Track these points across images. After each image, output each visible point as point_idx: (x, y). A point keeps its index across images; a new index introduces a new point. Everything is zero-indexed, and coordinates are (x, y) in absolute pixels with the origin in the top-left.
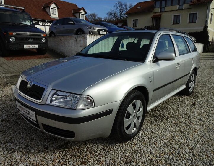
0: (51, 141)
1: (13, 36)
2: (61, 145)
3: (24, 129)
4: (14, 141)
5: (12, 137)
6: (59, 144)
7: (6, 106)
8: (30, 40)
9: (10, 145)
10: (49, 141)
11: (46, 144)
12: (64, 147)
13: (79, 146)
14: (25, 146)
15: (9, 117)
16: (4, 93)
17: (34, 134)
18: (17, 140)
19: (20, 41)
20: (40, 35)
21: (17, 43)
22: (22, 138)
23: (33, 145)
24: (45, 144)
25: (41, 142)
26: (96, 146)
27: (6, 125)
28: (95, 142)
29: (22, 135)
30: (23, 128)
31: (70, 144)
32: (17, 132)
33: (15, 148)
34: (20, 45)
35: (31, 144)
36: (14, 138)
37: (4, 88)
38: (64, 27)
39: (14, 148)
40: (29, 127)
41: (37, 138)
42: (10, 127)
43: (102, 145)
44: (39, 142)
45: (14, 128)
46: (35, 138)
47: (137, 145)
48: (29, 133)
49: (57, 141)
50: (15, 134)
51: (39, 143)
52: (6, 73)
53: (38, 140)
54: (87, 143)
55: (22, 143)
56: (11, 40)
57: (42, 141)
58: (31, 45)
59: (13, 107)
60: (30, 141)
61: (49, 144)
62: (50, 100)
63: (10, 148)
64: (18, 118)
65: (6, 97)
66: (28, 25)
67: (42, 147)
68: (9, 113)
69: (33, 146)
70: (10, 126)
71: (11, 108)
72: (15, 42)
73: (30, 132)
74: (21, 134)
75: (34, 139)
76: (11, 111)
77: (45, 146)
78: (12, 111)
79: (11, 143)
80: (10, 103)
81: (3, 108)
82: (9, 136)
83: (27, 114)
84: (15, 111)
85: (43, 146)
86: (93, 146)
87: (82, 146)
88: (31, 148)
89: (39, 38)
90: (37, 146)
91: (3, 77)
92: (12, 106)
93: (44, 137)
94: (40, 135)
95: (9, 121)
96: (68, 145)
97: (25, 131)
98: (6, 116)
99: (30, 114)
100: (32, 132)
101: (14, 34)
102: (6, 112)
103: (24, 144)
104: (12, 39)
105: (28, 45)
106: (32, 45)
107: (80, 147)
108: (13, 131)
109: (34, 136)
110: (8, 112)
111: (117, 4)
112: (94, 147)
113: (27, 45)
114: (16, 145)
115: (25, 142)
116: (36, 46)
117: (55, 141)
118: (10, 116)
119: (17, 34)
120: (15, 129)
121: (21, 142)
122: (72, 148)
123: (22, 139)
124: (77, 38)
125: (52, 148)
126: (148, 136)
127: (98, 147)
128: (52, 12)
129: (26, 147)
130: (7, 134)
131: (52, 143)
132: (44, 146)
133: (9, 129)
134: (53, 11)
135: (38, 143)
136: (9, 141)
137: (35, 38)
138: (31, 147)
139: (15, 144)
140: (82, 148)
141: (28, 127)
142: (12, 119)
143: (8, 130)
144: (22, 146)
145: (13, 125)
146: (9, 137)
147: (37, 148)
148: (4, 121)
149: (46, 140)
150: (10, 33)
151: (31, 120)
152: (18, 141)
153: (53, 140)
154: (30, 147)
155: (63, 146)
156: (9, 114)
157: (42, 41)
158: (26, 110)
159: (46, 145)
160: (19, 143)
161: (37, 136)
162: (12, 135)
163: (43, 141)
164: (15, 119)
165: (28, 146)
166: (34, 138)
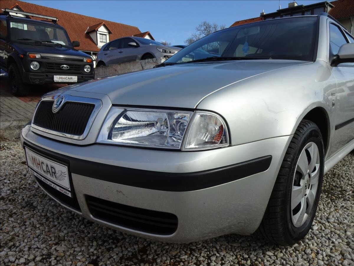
0: (106, 244)
1: (35, 59)
2: (130, 254)
3: (45, 216)
4: (17, 244)
5: (15, 234)
6: (125, 253)
7: (11, 172)
8: (65, 67)
9: (7, 254)
10: (100, 243)
11: (93, 252)
12: (138, 259)
13: (175, 258)
14: (43, 255)
15: (16, 192)
16: (12, 152)
17: (65, 229)
18: (26, 241)
19: (48, 69)
20: (82, 61)
21: (43, 73)
22: (37, 237)
23: (62, 254)
24: (92, 250)
25: (81, 247)
26: (217, 257)
27: (6, 208)
28: (213, 247)
29: (39, 229)
30: (43, 214)
31: (151, 251)
32: (27, 223)
33: (17, 261)
34: (47, 76)
35: (57, 251)
36: (18, 236)
37: (15, 145)
38: (121, 52)
39: (14, 262)
40: (55, 212)
41: (72, 236)
42: (15, 213)
43: (232, 254)
44: (76, 245)
45: (22, 214)
46: (67, 236)
47: (322, 255)
48: (55, 226)
49: (119, 244)
50: (23, 228)
51: (78, 249)
52: (19, 120)
53: (74, 241)
54: (194, 250)
55: (38, 248)
56: (32, 67)
57: (83, 243)
58: (65, 77)
59: (25, 175)
60: (56, 244)
61: (100, 250)
62: (107, 133)
63: (6, 260)
64: (34, 195)
65: (15, 158)
66: (61, 45)
67: (84, 260)
68: (16, 185)
69: (62, 257)
70: (15, 211)
71: (22, 176)
72: (39, 71)
73: (56, 223)
74: (35, 227)
75: (64, 240)
76: (20, 182)
77: (92, 258)
78: (23, 182)
79: (10, 248)
80: (21, 168)
81: (6, 175)
82: (8, 233)
83: (48, 176)
84: (29, 182)
85: (88, 256)
86: (209, 258)
87: (183, 257)
88: (58, 261)
89: (79, 65)
90: (71, 257)
91: (14, 126)
92: (24, 172)
93: (89, 233)
94: (79, 231)
95: (14, 200)
96: (147, 255)
97: (47, 220)
98: (8, 192)
99: (55, 173)
100: (61, 222)
101: (37, 57)
102: (10, 183)
103: (40, 250)
104: (33, 65)
105: (61, 76)
106: (68, 77)
107: (178, 259)
108: (19, 222)
109: (65, 231)
110: (15, 183)
111: (201, 26)
112: (214, 258)
113: (58, 76)
114: (21, 254)
115: (44, 245)
116: (75, 78)
117: (113, 243)
118: (18, 191)
119: (42, 57)
120: (25, 217)
121: (35, 246)
122: (159, 261)
123: (36, 239)
124: (144, 65)
125: (108, 262)
126: (338, 232)
127: (222, 259)
128: (100, 39)
129: (45, 259)
130: (4, 228)
131: (109, 250)
132: (90, 257)
133: (11, 216)
134: (102, 38)
135: (75, 248)
136: (6, 244)
137: (73, 65)
138: (58, 258)
139: (20, 251)
140: (183, 262)
141: (53, 212)
142: (20, 197)
143: (8, 219)
144: (35, 257)
145: (21, 208)
146: (8, 235)
147: (71, 260)
148: (4, 200)
149: (92, 242)
150: (30, 55)
151: (58, 188)
152: (29, 243)
153: (111, 241)
154: (55, 259)
155: (134, 256)
156: (16, 188)
157: (85, 70)
158: (47, 166)
159: (93, 255)
160: (30, 248)
161: (73, 232)
162: (16, 230)
163: (86, 244)
164: (28, 196)
165: (49, 255)
166: (64, 237)
